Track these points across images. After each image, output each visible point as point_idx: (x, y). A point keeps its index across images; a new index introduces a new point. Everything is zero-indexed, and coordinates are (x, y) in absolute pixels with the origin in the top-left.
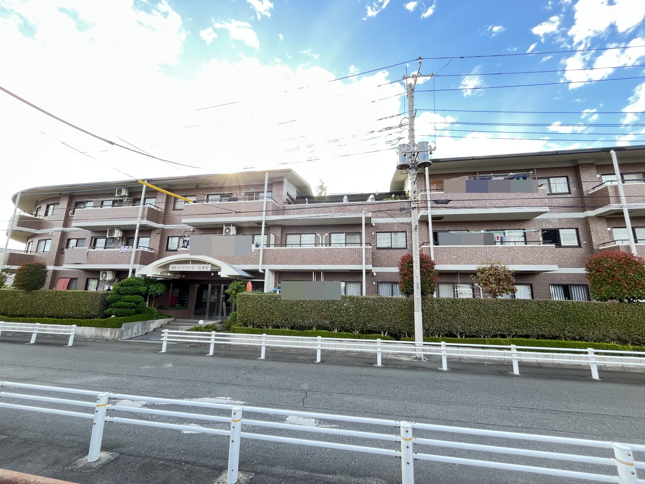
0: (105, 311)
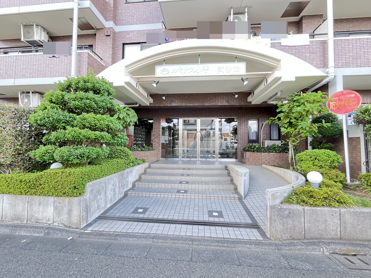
0: (31, 154)
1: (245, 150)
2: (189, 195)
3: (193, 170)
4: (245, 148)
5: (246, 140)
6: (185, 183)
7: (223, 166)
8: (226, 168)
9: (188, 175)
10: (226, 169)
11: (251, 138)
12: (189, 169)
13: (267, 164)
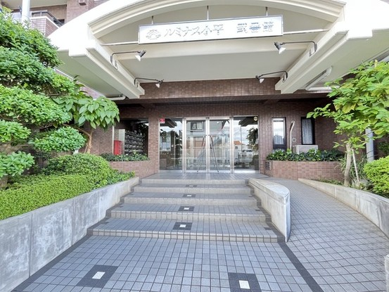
1: (269, 158)
2: (193, 234)
3: (200, 187)
4: (269, 156)
5: (271, 146)
6: (187, 210)
7: (243, 181)
8: (247, 184)
9: (194, 196)
10: (248, 186)
11: (276, 143)
12: (195, 186)
13: (304, 178)
